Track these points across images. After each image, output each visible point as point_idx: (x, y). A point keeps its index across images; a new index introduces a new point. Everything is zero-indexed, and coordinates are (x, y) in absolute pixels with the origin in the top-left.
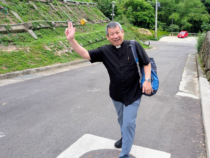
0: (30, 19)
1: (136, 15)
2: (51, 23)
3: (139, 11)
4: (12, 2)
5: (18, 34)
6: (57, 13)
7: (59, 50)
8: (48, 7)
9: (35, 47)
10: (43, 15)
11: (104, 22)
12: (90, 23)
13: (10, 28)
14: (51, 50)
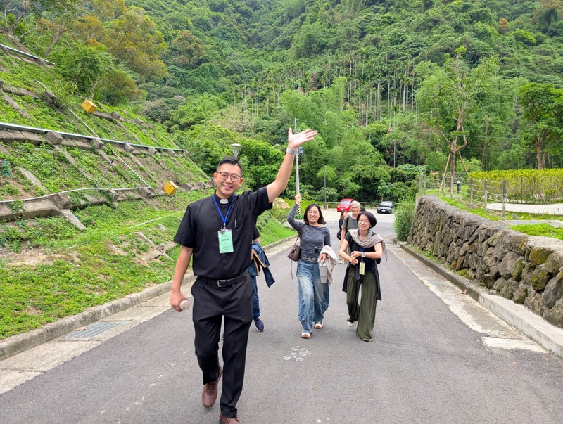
0: (62, 187)
1: (257, 172)
2: (108, 192)
3: (261, 163)
4: (18, 148)
5: (40, 220)
6: (116, 170)
7: (142, 252)
8: (96, 158)
9: (90, 249)
10: (89, 177)
14: (125, 254)
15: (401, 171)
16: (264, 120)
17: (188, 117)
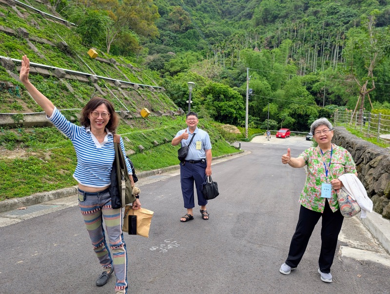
1: (219, 107)
3: (222, 100)
5: (36, 129)
9: (62, 151)
11: (176, 114)
12: (155, 115)
13: (21, 119)
15: (327, 109)
16: (229, 70)
17: (176, 67)
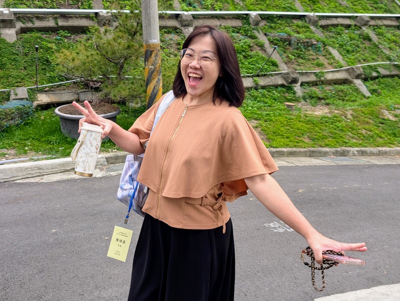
9: (364, 111)
10: (387, 52)
13: (322, 76)
14: (394, 119)
